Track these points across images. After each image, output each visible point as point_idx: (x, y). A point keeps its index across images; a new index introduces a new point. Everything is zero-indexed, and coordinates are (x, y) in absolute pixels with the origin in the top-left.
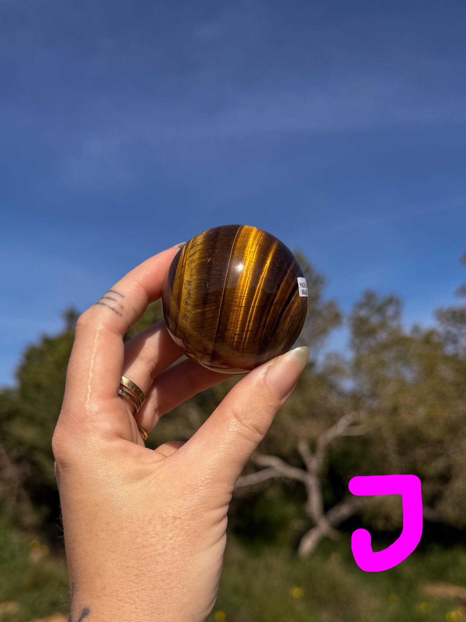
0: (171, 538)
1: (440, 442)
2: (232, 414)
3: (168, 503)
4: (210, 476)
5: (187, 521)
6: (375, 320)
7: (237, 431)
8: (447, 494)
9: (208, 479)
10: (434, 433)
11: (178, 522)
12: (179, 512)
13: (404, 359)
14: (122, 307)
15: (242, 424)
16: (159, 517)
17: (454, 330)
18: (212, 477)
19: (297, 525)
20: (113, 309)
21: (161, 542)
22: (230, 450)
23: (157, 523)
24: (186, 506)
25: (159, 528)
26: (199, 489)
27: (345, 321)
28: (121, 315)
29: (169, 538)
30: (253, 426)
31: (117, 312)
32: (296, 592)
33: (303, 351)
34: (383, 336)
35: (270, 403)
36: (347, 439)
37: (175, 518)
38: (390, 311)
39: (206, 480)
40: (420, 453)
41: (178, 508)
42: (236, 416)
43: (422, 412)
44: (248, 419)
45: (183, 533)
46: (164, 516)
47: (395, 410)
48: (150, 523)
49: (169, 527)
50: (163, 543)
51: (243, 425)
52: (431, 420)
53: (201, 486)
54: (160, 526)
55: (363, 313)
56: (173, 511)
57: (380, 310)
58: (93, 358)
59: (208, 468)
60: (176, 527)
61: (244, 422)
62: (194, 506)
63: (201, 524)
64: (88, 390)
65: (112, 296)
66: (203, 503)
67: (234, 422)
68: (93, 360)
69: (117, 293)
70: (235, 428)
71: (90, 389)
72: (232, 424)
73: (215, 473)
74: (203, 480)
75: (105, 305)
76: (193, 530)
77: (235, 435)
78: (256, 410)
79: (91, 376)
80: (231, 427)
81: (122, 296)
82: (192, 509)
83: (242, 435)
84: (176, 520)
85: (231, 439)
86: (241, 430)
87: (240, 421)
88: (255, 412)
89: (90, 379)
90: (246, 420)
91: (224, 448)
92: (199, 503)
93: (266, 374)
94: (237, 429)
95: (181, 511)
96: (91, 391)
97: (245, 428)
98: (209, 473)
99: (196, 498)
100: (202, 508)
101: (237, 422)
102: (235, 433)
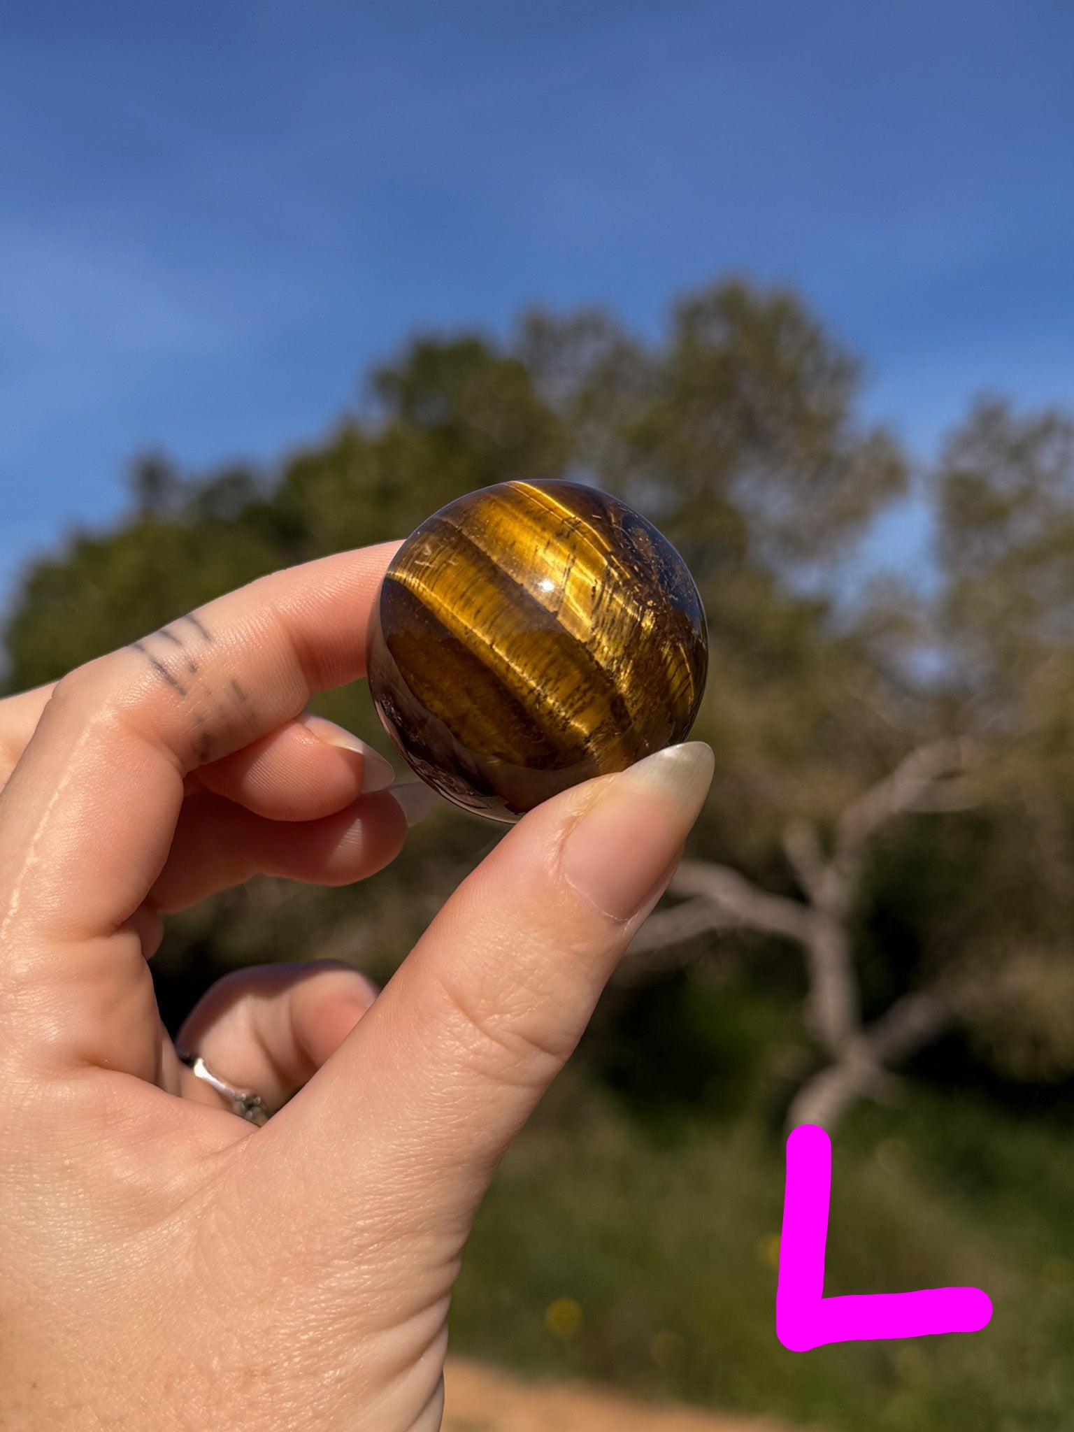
2: (446, 997)
4: (368, 1222)
6: (1004, 481)
7: (460, 1059)
9: (363, 1230)
11: (261, 1386)
12: (265, 1352)
14: (193, 668)
15: (481, 1030)
16: (200, 1369)
18: (377, 1224)
19: (785, 1059)
20: (160, 667)
22: (440, 1126)
23: (192, 1390)
26: (332, 1267)
27: (918, 486)
28: (182, 692)
31: (170, 680)
33: (686, 758)
34: (1026, 528)
35: (578, 947)
36: (927, 822)
37: (249, 1373)
38: (1047, 459)
39: (355, 1236)
42: (461, 1004)
44: (502, 1013)
47: (1060, 738)
51: (486, 1032)
53: (335, 1257)
55: (967, 463)
56: (243, 1347)
57: (1019, 453)
58: (50, 805)
59: (366, 1194)
60: (253, 1405)
61: (491, 1021)
62: (315, 1329)
63: (338, 1388)
64: (8, 907)
65: (179, 627)
66: (345, 1315)
67: (455, 1026)
68: (47, 813)
69: (194, 621)
70: (457, 1048)
71: (14, 904)
72: (448, 1033)
73: (387, 1208)
74: (345, 1235)
75: (142, 649)
76: (310, 1414)
77: (456, 1073)
78: (530, 978)
79: (31, 860)
80: (443, 1046)
81: (206, 636)
82: (306, 1337)
83: (482, 1073)
84: (254, 1381)
85: (444, 1091)
86: (476, 1052)
87: (475, 1020)
88: (526, 985)
89: (25, 870)
90: (496, 1017)
91: (419, 1120)
92: (331, 1316)
93: (562, 847)
94: (462, 1050)
95: (270, 1348)
96: (15, 911)
97: (494, 1042)
98: (368, 1211)
99: (322, 1297)
100: (340, 1331)
101: (463, 1025)
102: (457, 1065)
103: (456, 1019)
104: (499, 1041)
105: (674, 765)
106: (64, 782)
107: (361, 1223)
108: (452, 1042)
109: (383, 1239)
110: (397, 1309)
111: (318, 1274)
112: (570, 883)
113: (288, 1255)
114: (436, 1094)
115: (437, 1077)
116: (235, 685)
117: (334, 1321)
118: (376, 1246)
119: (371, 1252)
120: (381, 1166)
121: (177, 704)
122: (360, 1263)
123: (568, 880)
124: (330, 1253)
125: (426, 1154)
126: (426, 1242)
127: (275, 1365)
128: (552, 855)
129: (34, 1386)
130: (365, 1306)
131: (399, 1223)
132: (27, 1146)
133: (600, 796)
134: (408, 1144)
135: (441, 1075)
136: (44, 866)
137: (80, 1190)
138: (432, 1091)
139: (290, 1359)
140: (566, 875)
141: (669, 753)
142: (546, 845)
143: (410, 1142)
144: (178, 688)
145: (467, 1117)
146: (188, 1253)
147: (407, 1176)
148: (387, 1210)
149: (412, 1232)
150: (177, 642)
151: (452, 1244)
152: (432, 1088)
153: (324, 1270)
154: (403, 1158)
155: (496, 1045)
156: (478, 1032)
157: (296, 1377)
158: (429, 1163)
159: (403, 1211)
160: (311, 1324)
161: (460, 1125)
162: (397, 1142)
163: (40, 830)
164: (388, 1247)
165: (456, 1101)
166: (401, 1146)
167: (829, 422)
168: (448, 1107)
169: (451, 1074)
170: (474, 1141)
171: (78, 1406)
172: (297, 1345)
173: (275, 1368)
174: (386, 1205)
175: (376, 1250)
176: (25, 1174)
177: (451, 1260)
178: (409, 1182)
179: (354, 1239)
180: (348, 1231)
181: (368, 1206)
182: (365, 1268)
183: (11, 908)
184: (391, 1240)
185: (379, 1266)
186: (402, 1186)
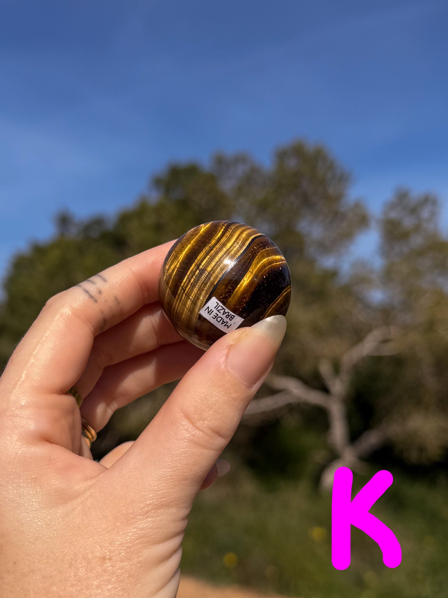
0: (98, 587)
2: (182, 414)
3: (95, 538)
4: (151, 501)
5: (119, 562)
6: (408, 222)
7: (187, 438)
9: (149, 505)
11: (108, 564)
12: (110, 551)
14: (100, 292)
15: (195, 427)
16: (84, 558)
18: (155, 502)
19: (319, 456)
20: (87, 292)
21: (84, 591)
22: (179, 464)
23: (80, 566)
24: (118, 543)
25: (82, 572)
26: (136, 519)
27: (373, 224)
28: (96, 301)
29: (95, 586)
30: (210, 429)
31: (91, 297)
32: (317, 533)
33: (276, 321)
34: (417, 241)
35: (234, 395)
36: (376, 360)
37: (104, 559)
38: (425, 213)
39: (146, 507)
41: (108, 545)
42: (187, 417)
44: (203, 420)
45: (114, 579)
46: (90, 556)
47: (431, 326)
48: (71, 566)
49: (95, 572)
50: (87, 593)
51: (197, 428)
53: (138, 515)
54: (83, 569)
55: (394, 215)
56: (101, 549)
57: (414, 211)
58: (41, 342)
59: (150, 491)
60: (105, 571)
61: (199, 424)
62: (129, 542)
63: (139, 565)
65: (94, 278)
66: (142, 538)
67: (185, 425)
68: (40, 344)
69: (100, 276)
70: (186, 434)
71: (23, 376)
72: (182, 428)
73: (158, 496)
74: (142, 506)
75: (80, 286)
76: (127, 575)
77: (186, 444)
78: (214, 407)
79: (32, 360)
80: (180, 433)
81: (105, 280)
82: (126, 545)
83: (196, 444)
84: (105, 562)
85: (181, 450)
86: (193, 435)
87: (193, 423)
88: (213, 410)
89: (29, 364)
90: (201, 422)
91: (171, 462)
92: (136, 537)
93: (227, 356)
94: (188, 435)
95: (112, 549)
96: (23, 379)
98: (151, 497)
99: (133, 530)
100: (139, 543)
101: (188, 425)
102: (186, 441)
103: (185, 423)
104: (202, 431)
105: (271, 325)
106: (48, 333)
107: (148, 502)
108: (184, 432)
109: (156, 508)
110: (162, 536)
111: (131, 522)
112: (230, 370)
114: (178, 452)
115: (178, 445)
116: (116, 298)
117: (137, 539)
118: (154, 511)
119: (152, 513)
120: (156, 480)
121: (94, 306)
122: (148, 517)
123: (229, 369)
124: (136, 513)
125: (174, 475)
126: (174, 510)
127: (114, 556)
128: (223, 359)
129: (15, 563)
130: (150, 534)
131: (163, 502)
133: (242, 336)
134: (167, 471)
135: (180, 444)
136: (36, 364)
137: (38, 487)
138: (177, 450)
139: (120, 554)
140: (229, 367)
141: (269, 319)
142: (221, 355)
143: (168, 470)
144: (94, 300)
145: (190, 461)
147: (166, 484)
148: (159, 497)
149: (168, 505)
150: (94, 283)
151: (184, 512)
152: (176, 449)
153: (133, 520)
154: (165, 477)
155: (201, 433)
156: (194, 428)
157: (122, 561)
158: (175, 479)
159: (165, 497)
160: (128, 540)
161: (187, 464)
162: (162, 470)
163: (36, 350)
164: (159, 511)
165: (186, 454)
166: (164, 472)
167: (338, 198)
168: (183, 457)
169: (184, 444)
170: (193, 471)
171: (33, 571)
172: (123, 548)
173: (114, 557)
174: (158, 495)
175: (154, 513)
177: (184, 519)
178: (167, 486)
179: (145, 508)
180: (143, 505)
181: (151, 495)
182: (149, 519)
183: (22, 378)
184: (160, 509)
185: (155, 519)
186: (164, 488)
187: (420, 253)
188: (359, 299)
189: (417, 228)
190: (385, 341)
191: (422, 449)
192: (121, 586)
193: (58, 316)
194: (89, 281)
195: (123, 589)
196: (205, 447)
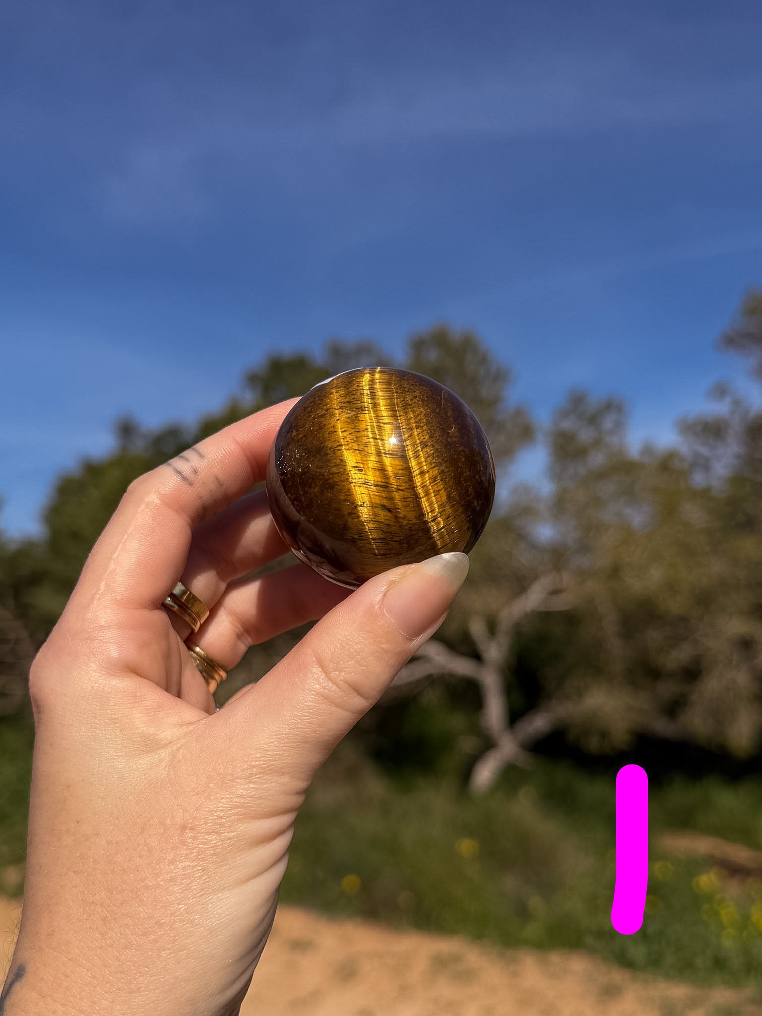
1: (684, 619)
2: (314, 659)
3: (179, 799)
5: (203, 834)
6: (586, 435)
7: (316, 690)
8: (694, 697)
9: (253, 767)
10: (675, 606)
11: (189, 834)
12: (194, 818)
13: (629, 494)
14: (195, 472)
17: (704, 450)
18: (262, 765)
19: (467, 744)
20: (179, 473)
24: (207, 810)
26: (235, 782)
27: (540, 437)
28: (191, 484)
30: (347, 683)
31: (184, 478)
32: (467, 847)
33: (454, 560)
34: (597, 459)
36: (544, 616)
38: (608, 423)
40: (654, 637)
41: (192, 810)
42: (321, 664)
43: (656, 575)
44: (340, 671)
45: (193, 855)
46: (169, 821)
47: (615, 572)
49: (170, 842)
51: (331, 680)
52: (671, 587)
53: (238, 778)
54: (157, 837)
55: (567, 425)
56: (184, 814)
57: (593, 419)
58: (123, 541)
59: (258, 749)
60: (183, 843)
61: (334, 675)
64: (99, 589)
65: (187, 453)
66: (238, 807)
67: (316, 673)
68: (121, 544)
69: (195, 450)
70: (315, 684)
71: (102, 586)
72: (311, 676)
73: (267, 757)
74: (244, 767)
75: (169, 465)
77: (312, 697)
78: (357, 656)
79: (112, 567)
80: (308, 682)
81: (201, 456)
82: (216, 814)
83: (325, 698)
84: (186, 831)
85: (305, 703)
86: (324, 688)
87: (326, 672)
88: (354, 660)
89: (108, 572)
90: (337, 673)
91: (290, 716)
92: (231, 806)
93: (385, 595)
94: (318, 686)
97: (334, 685)
98: (257, 757)
99: (228, 796)
100: (234, 814)
101: (320, 674)
102: (313, 692)
103: (316, 670)
104: (337, 685)
105: (448, 563)
106: (131, 529)
107: (253, 763)
108: (313, 681)
109: (263, 773)
111: (228, 785)
112: (386, 614)
113: (215, 774)
116: (218, 478)
117: (232, 808)
118: (259, 775)
119: (256, 778)
121: (188, 490)
122: (250, 782)
124: (235, 775)
126: (285, 779)
127: (198, 825)
128: (379, 598)
130: (249, 804)
131: (272, 767)
132: (94, 706)
133: (408, 573)
135: (305, 696)
136: (118, 570)
137: (118, 731)
139: (206, 823)
140: (384, 609)
141: (446, 556)
142: (377, 593)
143: (284, 727)
144: (188, 482)
146: (166, 767)
147: (279, 744)
148: (267, 759)
149: (278, 772)
150: (187, 460)
151: (301, 785)
153: (231, 783)
154: (280, 734)
155: (335, 687)
156: (327, 678)
159: (275, 761)
160: (220, 809)
161: (311, 723)
162: (278, 726)
163: (117, 552)
164: (265, 777)
165: (310, 710)
166: (280, 728)
167: (494, 401)
168: (306, 712)
169: (310, 696)
171: (97, 835)
172: (212, 818)
173: (198, 827)
175: (259, 778)
176: (92, 719)
177: (298, 793)
178: (281, 746)
179: (249, 770)
180: (246, 766)
181: (258, 755)
182: (251, 786)
183: (100, 590)
184: (267, 774)
185: (259, 786)
186: (276, 748)
187: (601, 475)
188: (521, 536)
189: (598, 443)
190: (555, 592)
191: (604, 734)
192: (200, 866)
193: (142, 507)
194: (182, 457)
195: (203, 870)
196: (338, 706)
